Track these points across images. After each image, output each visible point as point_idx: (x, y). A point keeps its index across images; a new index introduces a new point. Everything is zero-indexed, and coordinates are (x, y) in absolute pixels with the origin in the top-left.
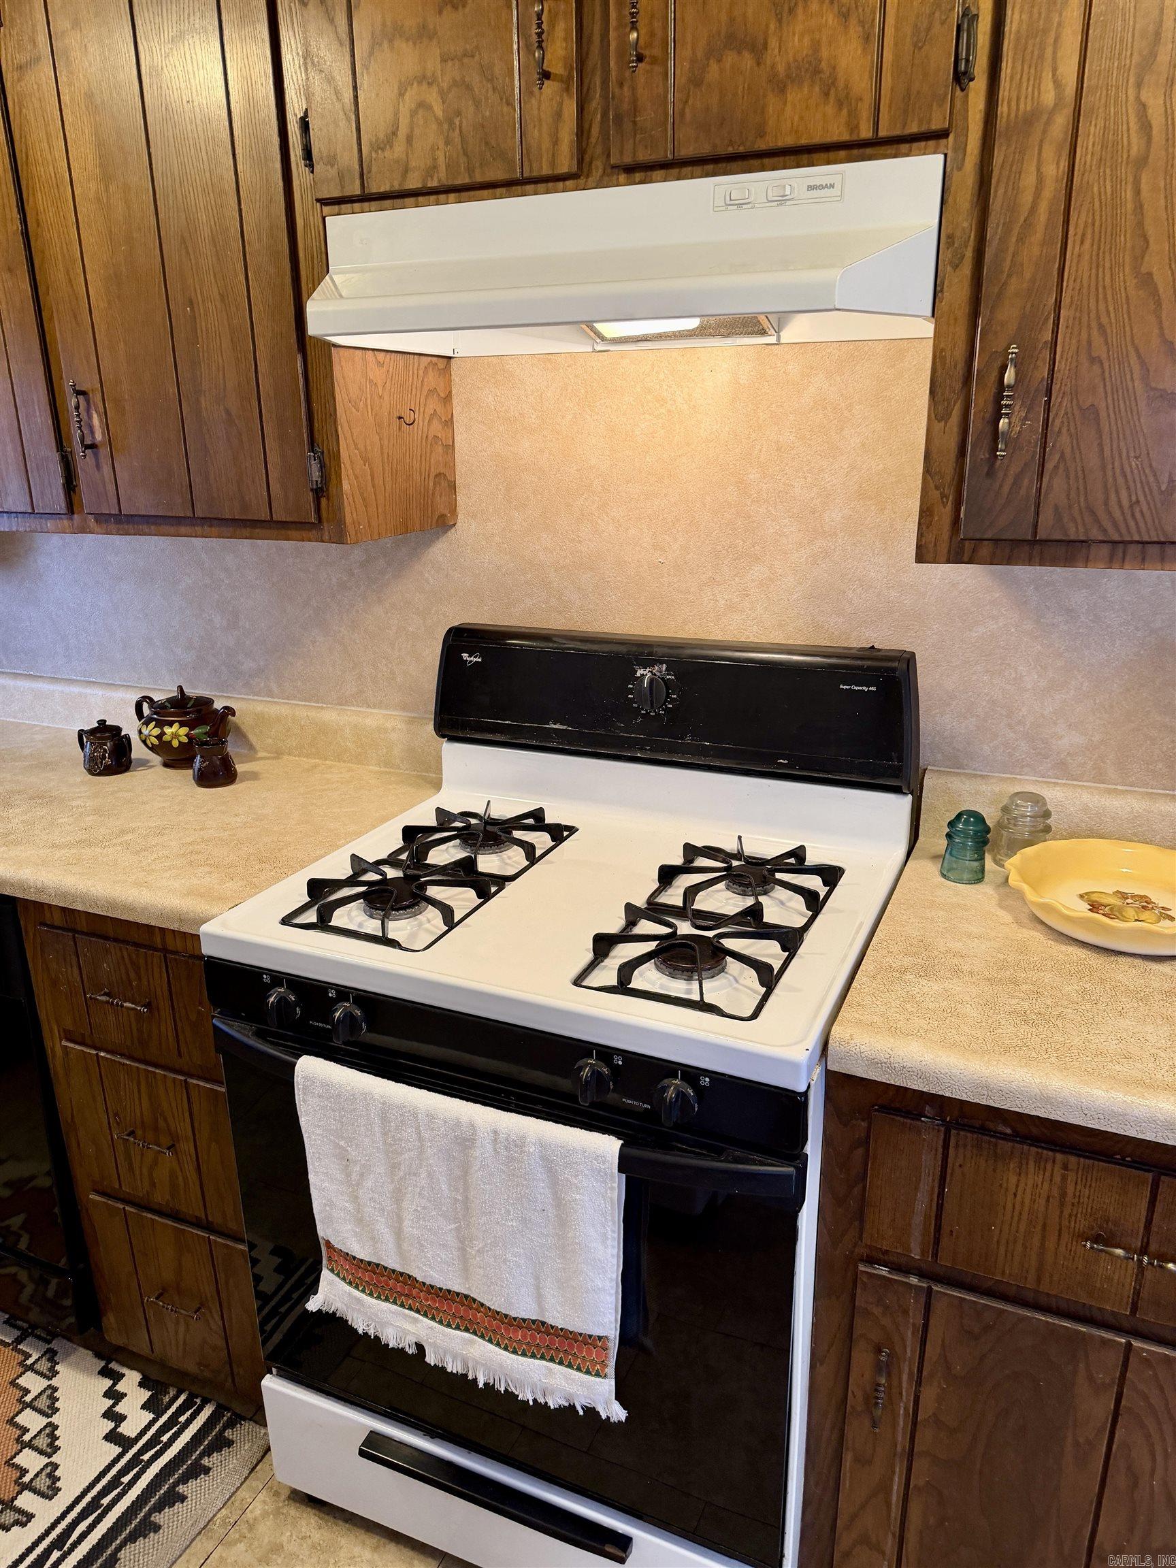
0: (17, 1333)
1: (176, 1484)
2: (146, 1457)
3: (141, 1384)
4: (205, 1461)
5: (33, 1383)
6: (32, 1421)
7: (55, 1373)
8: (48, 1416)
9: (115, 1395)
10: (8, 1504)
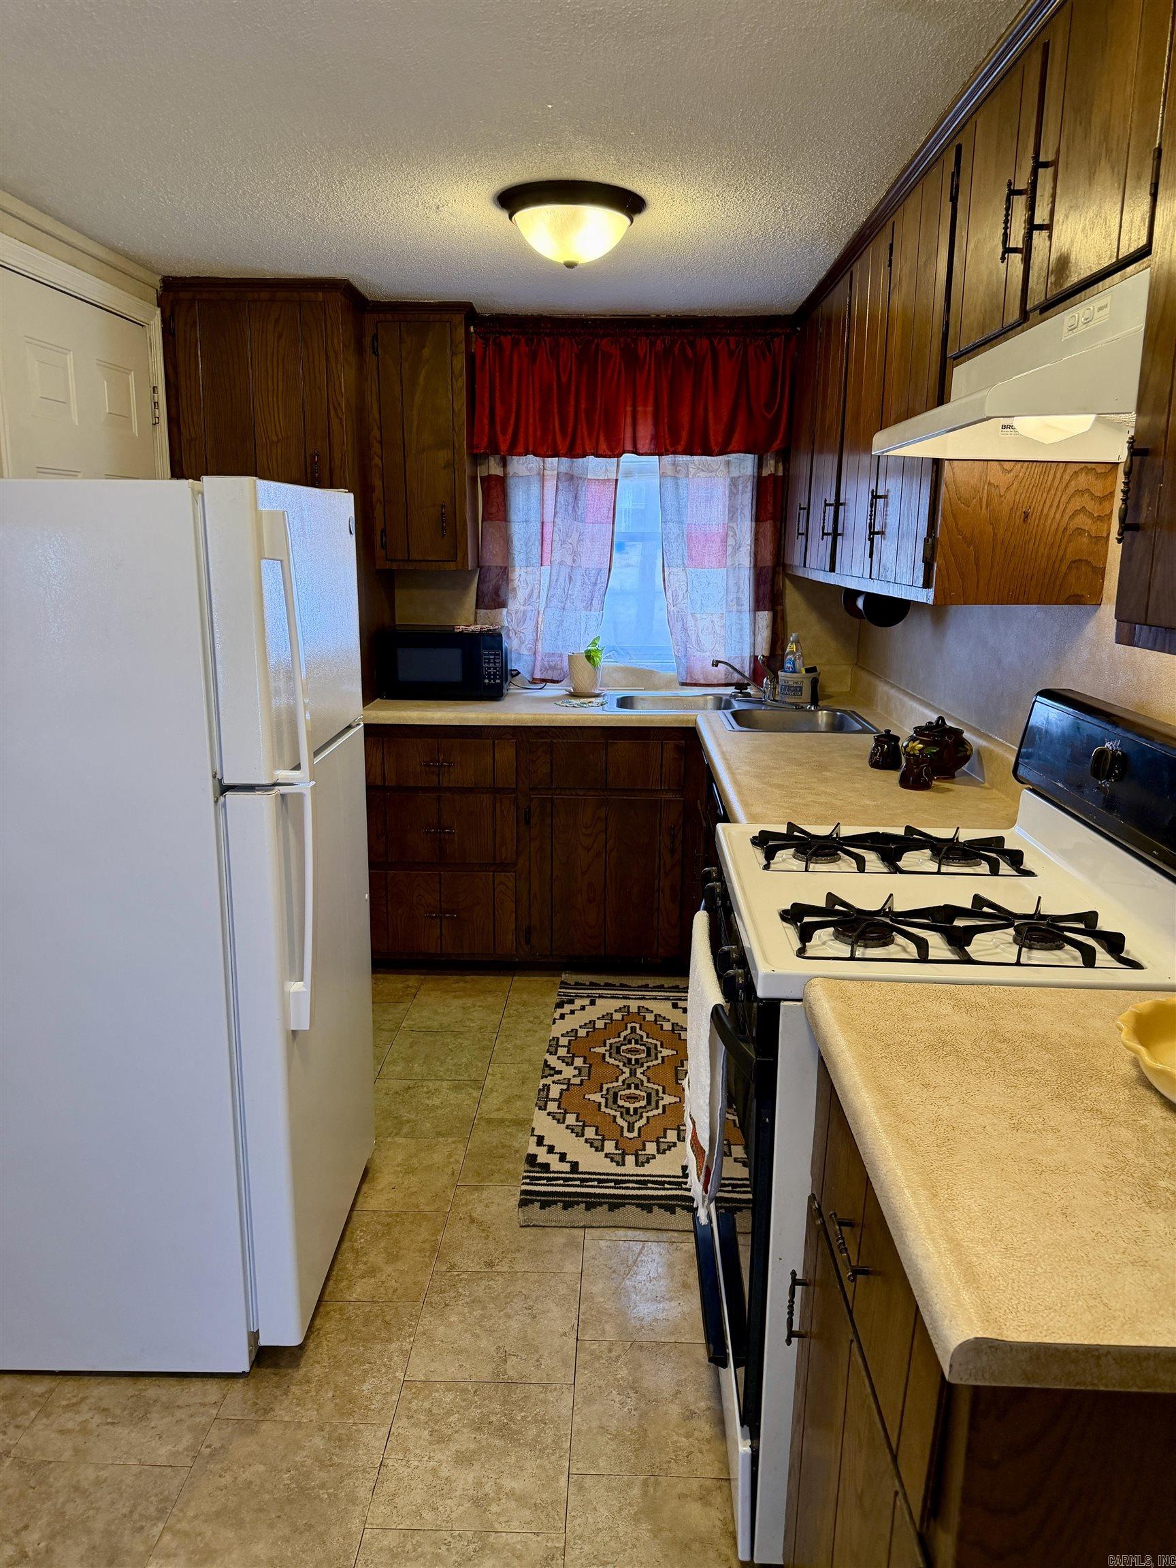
10: (624, 1154)
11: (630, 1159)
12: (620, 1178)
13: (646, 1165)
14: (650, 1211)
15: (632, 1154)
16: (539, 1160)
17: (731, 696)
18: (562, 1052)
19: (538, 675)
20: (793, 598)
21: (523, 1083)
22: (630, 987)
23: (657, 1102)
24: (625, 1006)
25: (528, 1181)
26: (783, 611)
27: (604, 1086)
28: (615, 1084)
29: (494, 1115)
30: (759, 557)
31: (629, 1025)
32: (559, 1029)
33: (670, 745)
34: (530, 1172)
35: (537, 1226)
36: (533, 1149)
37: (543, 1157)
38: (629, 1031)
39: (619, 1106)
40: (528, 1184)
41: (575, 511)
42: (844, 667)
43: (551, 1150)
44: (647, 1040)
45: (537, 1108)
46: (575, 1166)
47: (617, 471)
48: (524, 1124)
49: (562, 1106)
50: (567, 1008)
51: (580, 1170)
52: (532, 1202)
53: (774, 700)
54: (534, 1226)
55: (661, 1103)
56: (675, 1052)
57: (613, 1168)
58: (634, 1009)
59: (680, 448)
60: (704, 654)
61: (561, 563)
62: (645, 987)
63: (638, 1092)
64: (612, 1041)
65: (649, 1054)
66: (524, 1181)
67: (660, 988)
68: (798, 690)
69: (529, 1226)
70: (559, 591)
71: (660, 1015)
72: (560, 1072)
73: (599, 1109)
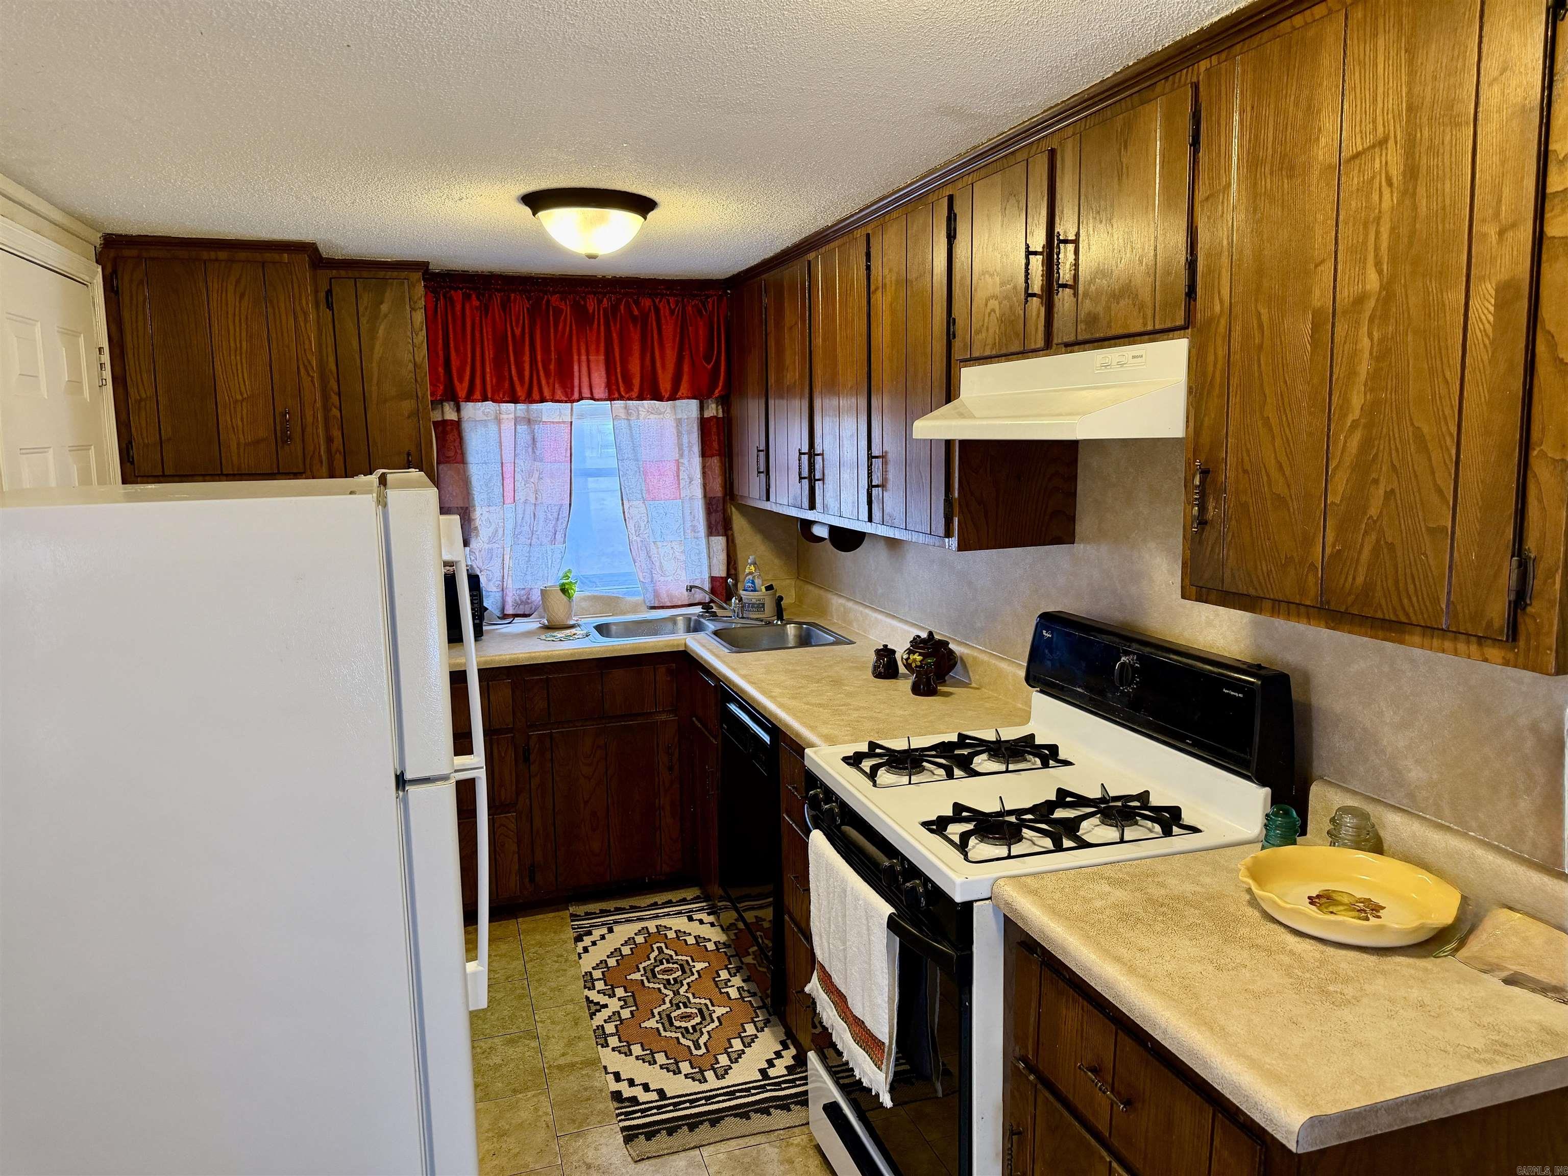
0: (761, 1004)
1: (771, 1107)
2: (768, 1088)
3: (793, 1057)
4: (792, 1106)
5: (750, 1029)
6: (737, 1044)
7: (762, 1030)
8: (745, 1046)
9: (778, 1055)
10: (702, 1072)
11: (709, 1075)
12: (708, 1094)
13: (726, 1076)
14: (748, 1118)
15: (709, 1070)
16: (625, 1095)
17: (699, 616)
18: (600, 985)
19: (510, 610)
20: (739, 522)
21: (576, 1024)
22: (640, 907)
23: (710, 1015)
24: (643, 928)
25: (623, 1117)
26: (732, 535)
27: (654, 1011)
28: (664, 1007)
29: (562, 1061)
30: (707, 488)
31: (655, 946)
32: (588, 963)
33: (662, 669)
34: (621, 1108)
35: (650, 1158)
36: (614, 1086)
37: (627, 1092)
38: (656, 953)
39: (677, 1028)
40: (624, 1120)
41: (534, 452)
42: (788, 581)
43: (631, 1083)
44: (677, 957)
45: (599, 1047)
46: (661, 1093)
47: (572, 415)
48: (594, 1062)
49: (623, 1039)
50: (587, 941)
51: (668, 1096)
52: (636, 1136)
53: (743, 618)
54: (648, 1158)
55: (715, 1016)
56: (707, 964)
57: (696, 1087)
58: (653, 930)
59: (634, 394)
60: (666, 579)
61: (526, 502)
62: (655, 905)
63: (688, 1010)
64: (644, 964)
65: (684, 972)
66: (619, 1118)
67: (669, 903)
68: (761, 607)
69: (643, 1159)
70: (526, 528)
71: (680, 931)
72: (606, 1006)
73: (660, 1034)
